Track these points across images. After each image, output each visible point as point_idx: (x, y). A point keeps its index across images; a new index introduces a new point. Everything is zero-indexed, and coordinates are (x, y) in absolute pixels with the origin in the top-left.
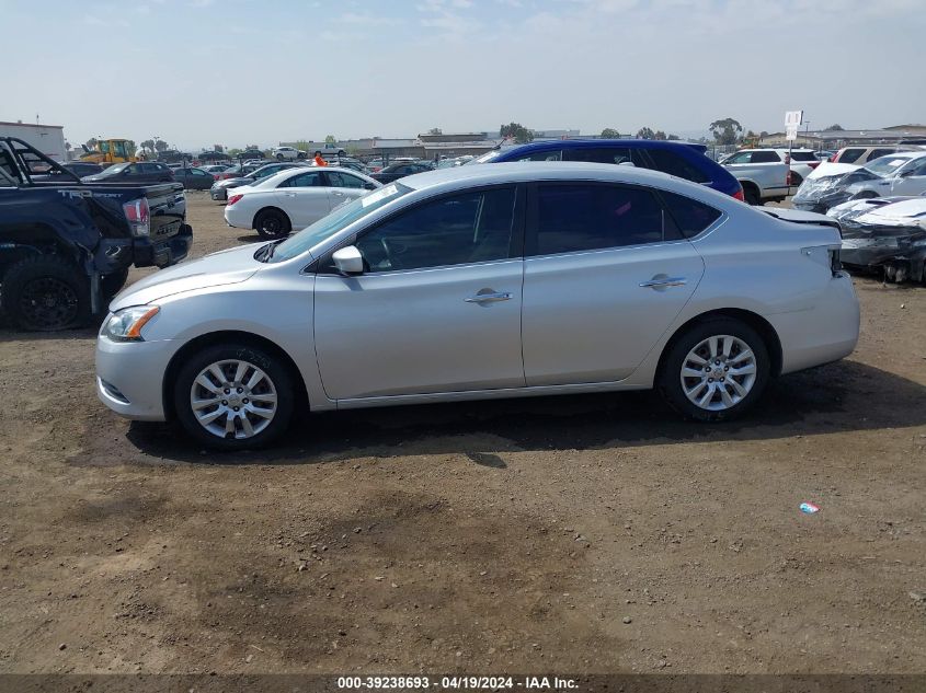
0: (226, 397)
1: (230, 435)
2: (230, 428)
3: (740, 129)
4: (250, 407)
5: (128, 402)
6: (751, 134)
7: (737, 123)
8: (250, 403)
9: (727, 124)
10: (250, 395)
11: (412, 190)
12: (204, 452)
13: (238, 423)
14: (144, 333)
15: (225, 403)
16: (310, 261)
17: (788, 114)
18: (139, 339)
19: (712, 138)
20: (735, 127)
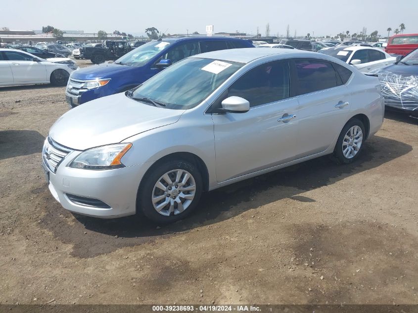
0: (170, 192)
1: (172, 214)
2: (171, 209)
3: (158, 32)
4: (182, 195)
5: (109, 207)
6: (164, 35)
7: (156, 29)
8: (181, 193)
9: (152, 29)
10: (182, 188)
11: (245, 64)
12: (158, 227)
13: (176, 206)
14: (123, 162)
15: (169, 195)
16: (207, 106)
17: (207, 26)
18: (122, 166)
19: (146, 36)
20: (156, 31)
